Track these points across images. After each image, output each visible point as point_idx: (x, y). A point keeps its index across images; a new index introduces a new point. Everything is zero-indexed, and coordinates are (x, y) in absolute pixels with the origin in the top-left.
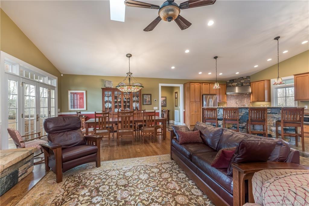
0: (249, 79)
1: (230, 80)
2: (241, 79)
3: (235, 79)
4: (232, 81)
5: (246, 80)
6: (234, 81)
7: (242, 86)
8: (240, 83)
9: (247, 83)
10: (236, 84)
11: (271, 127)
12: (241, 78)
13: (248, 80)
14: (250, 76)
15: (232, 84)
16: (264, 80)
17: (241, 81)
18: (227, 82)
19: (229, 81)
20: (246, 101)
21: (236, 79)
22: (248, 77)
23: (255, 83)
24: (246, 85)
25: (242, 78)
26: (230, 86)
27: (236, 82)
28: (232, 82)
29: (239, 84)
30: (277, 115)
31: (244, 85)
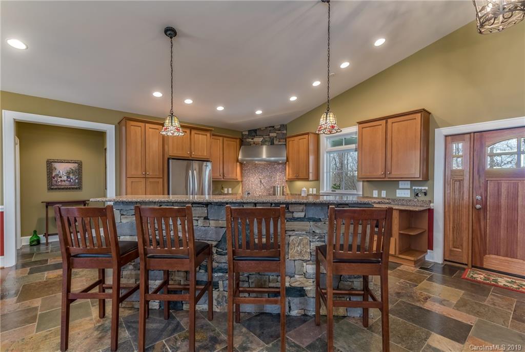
0: (285, 132)
1: (249, 131)
2: (270, 129)
3: (258, 129)
4: (254, 132)
5: (279, 132)
6: (257, 134)
7: (271, 145)
8: (268, 139)
9: (281, 141)
10: (261, 139)
11: (305, 264)
12: (270, 127)
13: (282, 132)
14: (286, 125)
15: (253, 139)
16: (308, 134)
17: (272, 135)
18: (244, 133)
19: (247, 133)
20: (278, 177)
21: (260, 129)
22: (284, 127)
23: (293, 139)
24: (280, 143)
25: (272, 128)
26: (249, 144)
27: (261, 136)
28: (254, 134)
29: (266, 141)
30: (319, 224)
31: (276, 142)
